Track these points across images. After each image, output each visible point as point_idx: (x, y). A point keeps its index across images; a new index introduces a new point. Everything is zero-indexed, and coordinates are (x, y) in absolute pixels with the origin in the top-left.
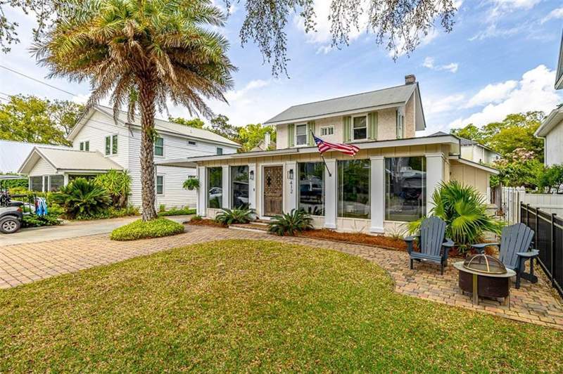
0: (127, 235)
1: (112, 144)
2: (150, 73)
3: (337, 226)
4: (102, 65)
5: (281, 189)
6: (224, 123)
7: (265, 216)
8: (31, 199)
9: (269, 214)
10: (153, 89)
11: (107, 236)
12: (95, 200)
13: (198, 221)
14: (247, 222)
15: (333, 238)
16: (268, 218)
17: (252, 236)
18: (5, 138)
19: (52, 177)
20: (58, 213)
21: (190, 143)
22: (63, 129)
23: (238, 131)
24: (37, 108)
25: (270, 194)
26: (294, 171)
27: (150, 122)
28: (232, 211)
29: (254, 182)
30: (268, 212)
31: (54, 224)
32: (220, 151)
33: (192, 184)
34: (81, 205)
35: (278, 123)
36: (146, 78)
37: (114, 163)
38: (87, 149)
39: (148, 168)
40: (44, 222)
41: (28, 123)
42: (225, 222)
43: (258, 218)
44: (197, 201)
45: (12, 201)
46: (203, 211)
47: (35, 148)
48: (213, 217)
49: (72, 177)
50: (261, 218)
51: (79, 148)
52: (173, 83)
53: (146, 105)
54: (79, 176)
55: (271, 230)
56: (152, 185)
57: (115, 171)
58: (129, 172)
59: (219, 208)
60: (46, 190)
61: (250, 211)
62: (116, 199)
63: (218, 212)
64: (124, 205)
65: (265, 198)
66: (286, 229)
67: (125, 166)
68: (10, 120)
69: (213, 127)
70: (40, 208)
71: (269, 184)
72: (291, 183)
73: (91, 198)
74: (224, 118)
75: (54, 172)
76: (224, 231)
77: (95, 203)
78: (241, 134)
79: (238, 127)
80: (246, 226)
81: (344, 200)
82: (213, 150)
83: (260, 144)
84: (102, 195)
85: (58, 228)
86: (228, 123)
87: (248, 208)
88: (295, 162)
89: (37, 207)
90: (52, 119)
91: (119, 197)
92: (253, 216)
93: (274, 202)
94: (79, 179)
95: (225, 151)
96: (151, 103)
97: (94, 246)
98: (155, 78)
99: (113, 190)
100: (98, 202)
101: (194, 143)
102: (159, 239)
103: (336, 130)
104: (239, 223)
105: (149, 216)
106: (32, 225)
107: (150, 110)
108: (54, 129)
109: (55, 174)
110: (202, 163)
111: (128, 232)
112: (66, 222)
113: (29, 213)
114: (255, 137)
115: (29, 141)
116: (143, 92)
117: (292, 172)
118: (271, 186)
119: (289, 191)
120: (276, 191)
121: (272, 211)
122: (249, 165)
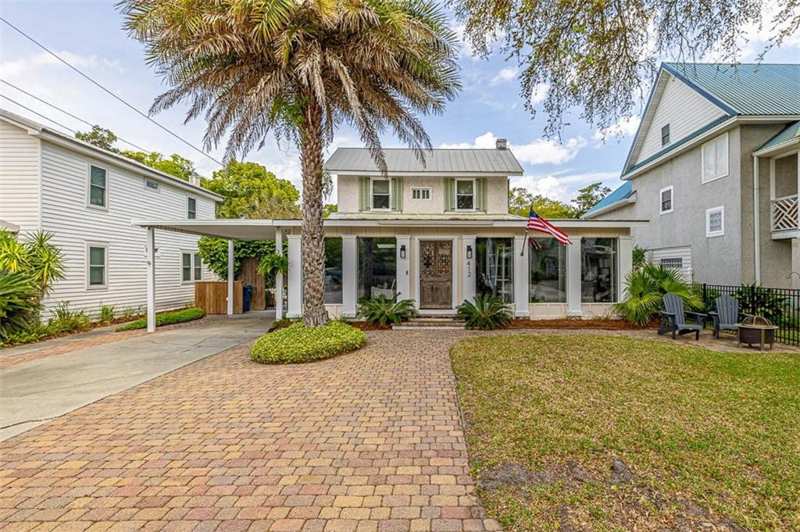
3: (529, 313)
5: (448, 272)
7: (421, 309)
9: (428, 306)
21: (149, 184)
25: (430, 279)
29: (407, 262)
30: (425, 303)
65: (421, 284)
71: (428, 264)
72: (469, 263)
88: (474, 237)
93: (437, 289)
101: (155, 186)
103: (433, 195)
117: (469, 249)
118: (431, 268)
119: (466, 274)
120: (439, 274)
121: (433, 301)
122: (399, 237)
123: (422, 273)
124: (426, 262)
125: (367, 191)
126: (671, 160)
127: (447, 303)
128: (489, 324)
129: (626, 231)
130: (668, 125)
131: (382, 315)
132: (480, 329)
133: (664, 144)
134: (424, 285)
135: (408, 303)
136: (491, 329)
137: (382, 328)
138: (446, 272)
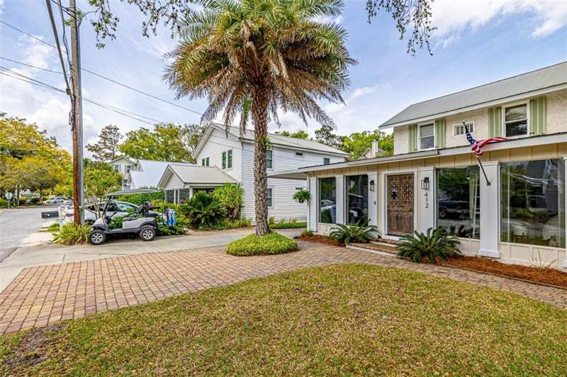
0: (242, 251)
1: (227, 159)
2: (262, 79)
3: (500, 253)
4: (218, 76)
5: (411, 203)
6: (328, 133)
7: (388, 235)
8: (165, 210)
9: (394, 233)
10: (265, 96)
11: (223, 249)
12: (214, 211)
13: (310, 237)
14: (368, 241)
15: (501, 273)
16: (396, 239)
17: (378, 261)
18: (151, 159)
19: (181, 190)
20: (184, 224)
21: (297, 154)
22: (190, 149)
23: (343, 141)
24: (173, 132)
25: (396, 208)
26: (431, 179)
27: (263, 131)
28: (348, 227)
29: (375, 194)
30: (393, 230)
31: (181, 233)
32: (327, 162)
33: (303, 197)
34: (202, 217)
35: (397, 125)
36: (259, 85)
37: (230, 176)
38: (208, 164)
39: (261, 179)
40: (174, 231)
41: (166, 146)
42: (341, 240)
43: (379, 237)
44: (308, 214)
45: (150, 212)
46: (314, 226)
47: (168, 166)
48: (327, 234)
49: (196, 190)
50: (384, 237)
51: (201, 165)
52: (287, 85)
53: (259, 113)
54: (201, 189)
55: (402, 254)
56: (265, 198)
57: (230, 184)
58: (242, 184)
59: (331, 223)
60: (177, 202)
61: (369, 229)
62: (231, 210)
63: (332, 228)
64: (238, 217)
65: (388, 213)
66: (424, 254)
67: (238, 179)
68: (155, 144)
69: (317, 138)
70: (170, 219)
71: (394, 195)
72: (426, 195)
73: (210, 209)
74: (328, 128)
75: (181, 186)
76: (341, 251)
77: (214, 214)
78: (345, 144)
79: (343, 136)
80: (367, 246)
81: (511, 218)
82: (320, 160)
83: (366, 153)
84: (219, 207)
85: (184, 237)
86: (332, 133)
87: (367, 225)
88: (432, 168)
89: (168, 217)
90: (183, 141)
91: (234, 209)
92: (375, 235)
93: (401, 218)
94: (200, 192)
95: (333, 160)
96: (264, 110)
97: (213, 260)
98: (268, 83)
99: (228, 202)
100: (216, 214)
101: (301, 154)
102: (274, 257)
103: (478, 127)
104: (357, 242)
105: (262, 230)
106: (165, 234)
107: (263, 118)
108: (184, 149)
109: (182, 187)
110: (314, 173)
111: (243, 247)
112: (190, 231)
113: (162, 223)
114: (361, 146)
115: (167, 161)
116: (256, 100)
117: (427, 181)
118: (397, 199)
119: (424, 205)
120: (403, 205)
121: (398, 229)
122: (369, 174)
123: (389, 203)
125: (415, 136)
127: (409, 232)
134: (391, 214)
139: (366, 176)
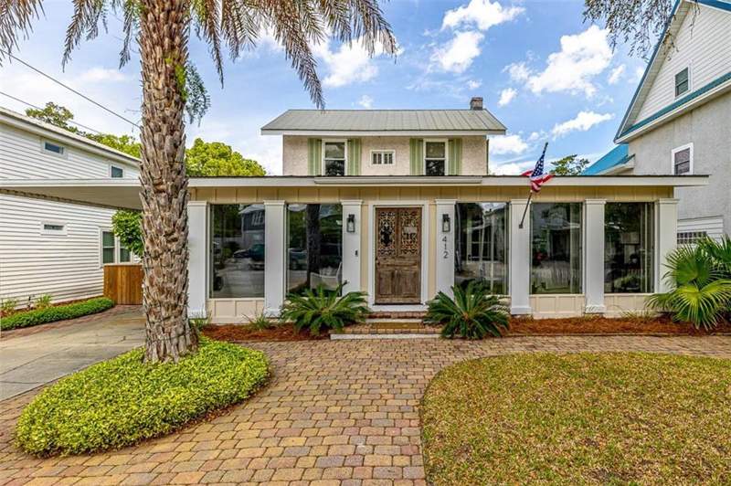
5: (417, 252)
7: (376, 304)
9: (388, 300)
21: (48, 147)
25: (390, 261)
26: (452, 218)
29: (358, 237)
30: (386, 295)
35: (287, 133)
65: (378, 268)
71: (386, 241)
72: (445, 240)
88: (453, 202)
93: (399, 275)
103: (397, 158)
110: (195, 193)
117: (446, 218)
118: (391, 246)
119: (441, 254)
120: (403, 254)
121: (393, 292)
122: (344, 202)
123: (379, 253)
124: (385, 237)
125: (318, 156)
126: (690, 112)
127: (413, 295)
128: (478, 331)
129: (668, 191)
130: (687, 69)
131: (315, 317)
132: (464, 338)
133: (678, 94)
134: (381, 270)
135: (356, 297)
136: (481, 338)
137: (313, 338)
138: (413, 251)
139: (339, 206)
